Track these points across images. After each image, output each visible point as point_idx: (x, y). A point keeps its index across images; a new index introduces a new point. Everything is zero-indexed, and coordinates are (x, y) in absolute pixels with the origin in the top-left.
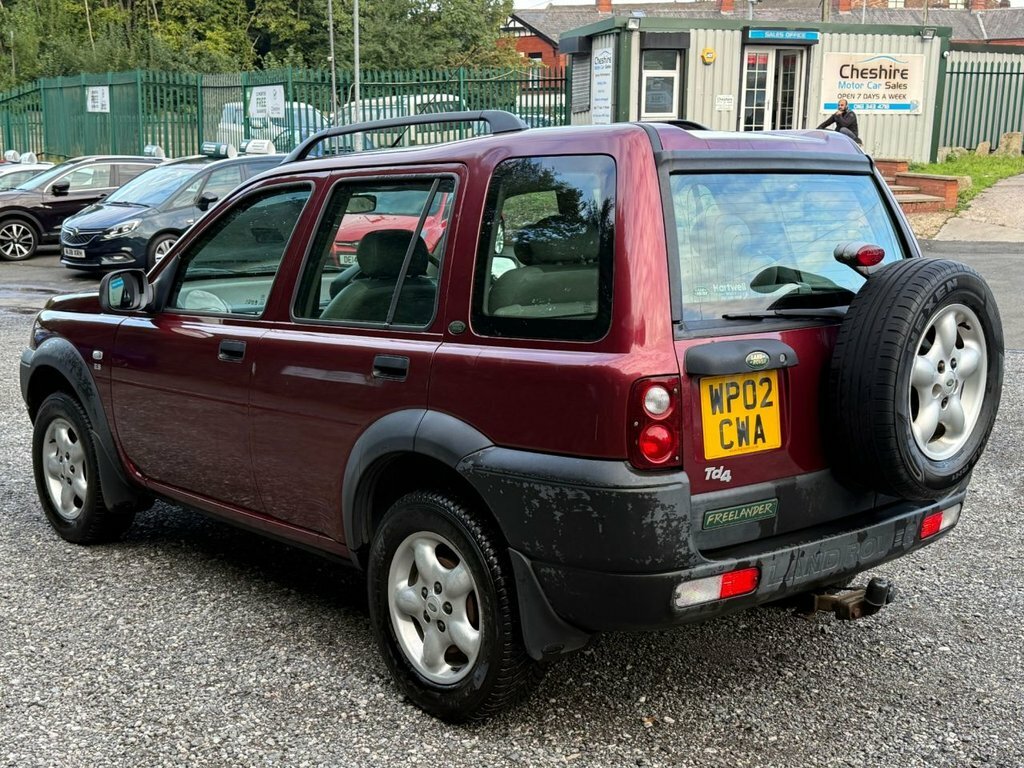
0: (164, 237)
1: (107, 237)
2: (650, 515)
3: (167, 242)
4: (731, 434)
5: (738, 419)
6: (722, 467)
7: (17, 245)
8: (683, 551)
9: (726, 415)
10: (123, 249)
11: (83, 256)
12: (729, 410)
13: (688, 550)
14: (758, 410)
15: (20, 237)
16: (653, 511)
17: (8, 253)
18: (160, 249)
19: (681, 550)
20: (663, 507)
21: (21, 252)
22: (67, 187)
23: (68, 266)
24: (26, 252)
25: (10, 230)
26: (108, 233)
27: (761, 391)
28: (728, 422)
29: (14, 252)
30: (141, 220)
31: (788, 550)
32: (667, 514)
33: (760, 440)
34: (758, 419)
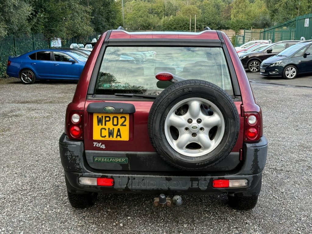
0: (289, 66)
1: (272, 66)
2: (66, 153)
3: (290, 68)
4: (105, 133)
5: (109, 129)
6: (101, 143)
7: (255, 68)
8: (78, 167)
9: (104, 126)
10: (276, 70)
11: (264, 71)
12: (105, 125)
13: (80, 167)
14: (119, 126)
15: (256, 65)
16: (67, 152)
17: (252, 70)
18: (288, 70)
19: (77, 166)
20: (70, 151)
21: (255, 70)
22: (272, 50)
23: (262, 75)
24: (257, 70)
25: (253, 63)
26: (272, 64)
27: (121, 121)
28: (105, 129)
29: (253, 70)
30: (282, 61)
31: (127, 175)
32: (71, 154)
33: (118, 137)
34: (119, 130)
